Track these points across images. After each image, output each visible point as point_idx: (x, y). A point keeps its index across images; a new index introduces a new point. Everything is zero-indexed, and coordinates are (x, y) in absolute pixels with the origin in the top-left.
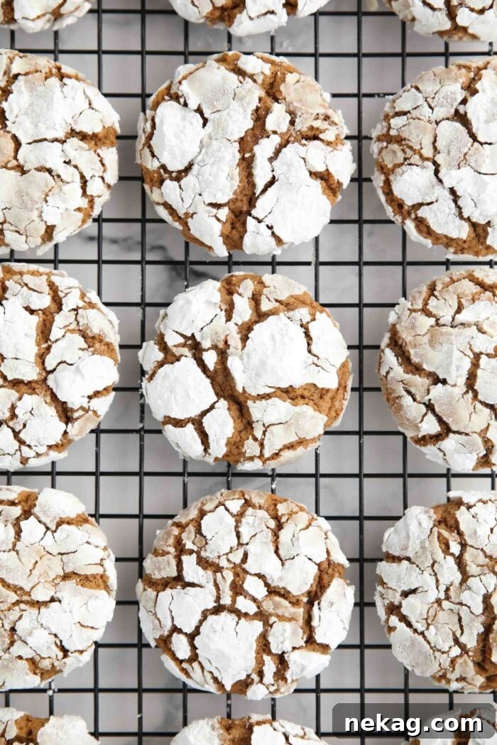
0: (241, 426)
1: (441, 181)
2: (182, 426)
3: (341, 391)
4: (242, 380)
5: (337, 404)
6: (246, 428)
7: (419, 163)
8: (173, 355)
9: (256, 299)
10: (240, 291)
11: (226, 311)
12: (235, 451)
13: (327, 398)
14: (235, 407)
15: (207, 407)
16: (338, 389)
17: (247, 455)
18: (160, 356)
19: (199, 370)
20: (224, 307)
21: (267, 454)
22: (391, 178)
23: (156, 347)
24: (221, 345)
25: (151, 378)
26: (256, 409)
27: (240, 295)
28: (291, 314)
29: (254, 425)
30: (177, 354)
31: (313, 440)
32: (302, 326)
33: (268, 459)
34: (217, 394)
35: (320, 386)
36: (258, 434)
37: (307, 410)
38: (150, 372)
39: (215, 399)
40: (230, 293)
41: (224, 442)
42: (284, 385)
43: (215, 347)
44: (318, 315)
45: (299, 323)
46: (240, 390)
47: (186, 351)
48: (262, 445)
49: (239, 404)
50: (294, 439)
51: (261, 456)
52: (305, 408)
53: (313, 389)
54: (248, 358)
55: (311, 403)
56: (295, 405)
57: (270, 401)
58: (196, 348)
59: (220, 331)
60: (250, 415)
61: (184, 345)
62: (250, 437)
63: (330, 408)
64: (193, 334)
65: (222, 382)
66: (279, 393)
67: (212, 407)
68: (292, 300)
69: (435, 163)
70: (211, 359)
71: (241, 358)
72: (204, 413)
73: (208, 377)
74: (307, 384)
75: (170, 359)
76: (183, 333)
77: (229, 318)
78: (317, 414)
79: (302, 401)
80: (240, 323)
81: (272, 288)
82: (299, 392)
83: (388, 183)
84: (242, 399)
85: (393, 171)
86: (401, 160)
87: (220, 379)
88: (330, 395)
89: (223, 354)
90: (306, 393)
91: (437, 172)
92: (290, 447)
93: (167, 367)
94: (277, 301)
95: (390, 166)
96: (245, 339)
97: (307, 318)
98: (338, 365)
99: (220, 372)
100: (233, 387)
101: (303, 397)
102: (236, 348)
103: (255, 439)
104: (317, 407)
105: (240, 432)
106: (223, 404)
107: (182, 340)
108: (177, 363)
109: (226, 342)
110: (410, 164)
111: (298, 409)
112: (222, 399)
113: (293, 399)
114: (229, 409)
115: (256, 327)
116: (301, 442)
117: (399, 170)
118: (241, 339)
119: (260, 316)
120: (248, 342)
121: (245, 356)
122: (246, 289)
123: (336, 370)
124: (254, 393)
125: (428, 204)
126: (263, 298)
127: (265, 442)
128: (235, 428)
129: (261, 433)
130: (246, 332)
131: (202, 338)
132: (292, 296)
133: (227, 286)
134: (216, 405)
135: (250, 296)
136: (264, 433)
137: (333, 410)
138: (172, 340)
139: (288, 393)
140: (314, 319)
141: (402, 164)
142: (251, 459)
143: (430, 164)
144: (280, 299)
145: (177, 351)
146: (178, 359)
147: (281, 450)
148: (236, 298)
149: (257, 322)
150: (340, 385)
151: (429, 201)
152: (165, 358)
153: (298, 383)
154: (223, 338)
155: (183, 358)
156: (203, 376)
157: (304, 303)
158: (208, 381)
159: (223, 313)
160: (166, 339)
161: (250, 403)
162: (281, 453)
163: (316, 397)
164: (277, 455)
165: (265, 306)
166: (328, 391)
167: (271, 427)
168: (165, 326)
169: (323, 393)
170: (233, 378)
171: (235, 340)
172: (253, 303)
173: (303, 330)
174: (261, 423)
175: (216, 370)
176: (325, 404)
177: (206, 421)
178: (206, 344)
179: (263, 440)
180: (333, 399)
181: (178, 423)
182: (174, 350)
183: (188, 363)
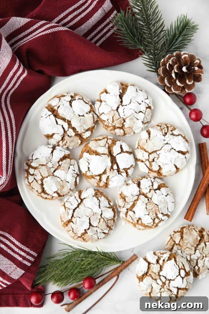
0: (111, 148)
1: (102, 212)
2: (127, 151)
3: (83, 152)
4: (109, 160)
5: (85, 148)
6: (110, 147)
7: (105, 218)
8: (125, 170)
9: (100, 180)
10: (104, 183)
11: (109, 179)
12: (114, 142)
13: (87, 150)
14: (112, 153)
15: (119, 155)
16: (84, 152)
17: (111, 140)
18: (128, 171)
19: (119, 165)
20: (109, 180)
21: (106, 139)
22: (113, 218)
23: (129, 173)
24: (112, 170)
25: (132, 166)
26: (106, 151)
27: (104, 182)
28: (92, 174)
29: (108, 147)
30: (124, 170)
31: (93, 140)
32: (90, 171)
33: (106, 138)
34: (116, 158)
35: (88, 154)
36: (107, 145)
37: (93, 148)
38: (132, 167)
39: (116, 157)
40: (106, 183)
41: (116, 145)
42: (98, 156)
43: (113, 170)
44: (85, 173)
45: (90, 172)
46: (109, 157)
47: (121, 170)
48: (107, 142)
49: (110, 154)
50: (98, 142)
51: (108, 139)
52: (93, 149)
53: (90, 154)
54: (105, 165)
55: (92, 150)
56: (96, 150)
57: (102, 153)
58: (118, 170)
59: (111, 174)
60: (108, 150)
61: (122, 172)
62: (109, 144)
63: (87, 147)
64: (119, 174)
65: (113, 160)
66: (99, 154)
67: (118, 154)
68: (91, 178)
69: (101, 217)
70: (115, 167)
71: (107, 165)
72: (120, 153)
73: (117, 163)
74: (92, 155)
75: (126, 170)
76: (121, 175)
77: (108, 177)
78: (90, 147)
79: (94, 151)
80: (106, 174)
81: (95, 182)
82: (94, 153)
83: (114, 217)
84: (109, 155)
85: (112, 219)
86: (109, 221)
87: (114, 162)
88: (86, 151)
89: (112, 168)
90: (92, 153)
91: (101, 214)
92: (100, 140)
93: (127, 168)
94: (95, 179)
95: (112, 221)
96: (105, 170)
97: (88, 172)
98: (82, 158)
99: (114, 163)
100: (111, 158)
101: (93, 152)
102: (108, 168)
103: (108, 144)
104: (90, 148)
105: (112, 146)
106: (114, 155)
107: (122, 174)
108: (124, 168)
109: (110, 170)
110: (107, 219)
111: (95, 149)
112: (114, 156)
113: (96, 152)
114: (113, 153)
115: (102, 173)
116: (96, 140)
117: (111, 219)
118: (106, 171)
119: (100, 175)
120: (105, 169)
121: (106, 166)
122: (102, 184)
123: (84, 157)
124: (106, 155)
125: (106, 207)
126: (98, 180)
127: (106, 142)
128: (113, 148)
129: (106, 145)
130: (105, 172)
131: (116, 173)
132: (90, 179)
133: (107, 185)
134: (116, 155)
135: (101, 182)
136: (105, 145)
137: (86, 147)
138: (124, 174)
139: (97, 154)
140: (86, 172)
141: (109, 220)
142: (110, 139)
143: (103, 217)
144: (94, 179)
145: (123, 171)
146: (124, 169)
147: (102, 139)
148: (105, 182)
149: (101, 174)
150: (83, 153)
151: (106, 208)
152: (127, 170)
153: (94, 156)
154: (111, 172)
155: (122, 169)
156: (118, 163)
157: (88, 177)
158: (117, 161)
159: (109, 178)
160: (126, 175)
161: (108, 153)
162: (102, 138)
163: (90, 151)
164: (104, 138)
165: (98, 178)
166: (86, 152)
167: (103, 146)
168: (125, 178)
169: (88, 152)
170: (111, 161)
171: (108, 170)
172: (101, 179)
173: (90, 170)
174: (106, 148)
175: (115, 164)
176: (88, 149)
177: (120, 151)
178: (116, 171)
179: (106, 143)
180: (86, 150)
181: (127, 152)
182: (124, 171)
183: (121, 167)
